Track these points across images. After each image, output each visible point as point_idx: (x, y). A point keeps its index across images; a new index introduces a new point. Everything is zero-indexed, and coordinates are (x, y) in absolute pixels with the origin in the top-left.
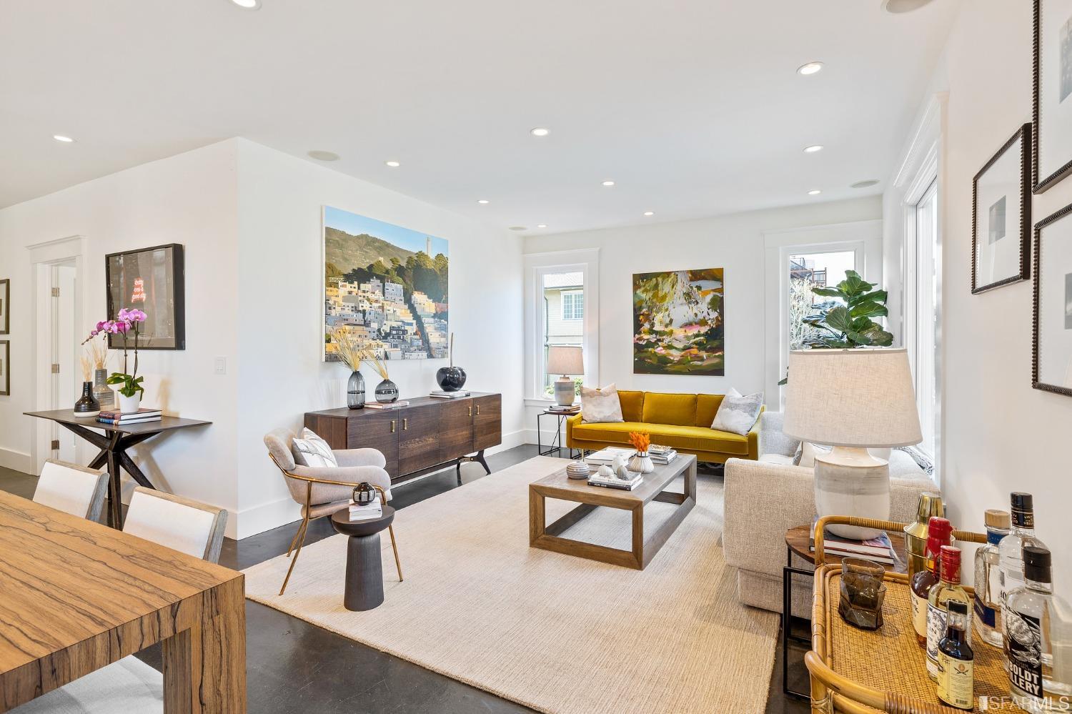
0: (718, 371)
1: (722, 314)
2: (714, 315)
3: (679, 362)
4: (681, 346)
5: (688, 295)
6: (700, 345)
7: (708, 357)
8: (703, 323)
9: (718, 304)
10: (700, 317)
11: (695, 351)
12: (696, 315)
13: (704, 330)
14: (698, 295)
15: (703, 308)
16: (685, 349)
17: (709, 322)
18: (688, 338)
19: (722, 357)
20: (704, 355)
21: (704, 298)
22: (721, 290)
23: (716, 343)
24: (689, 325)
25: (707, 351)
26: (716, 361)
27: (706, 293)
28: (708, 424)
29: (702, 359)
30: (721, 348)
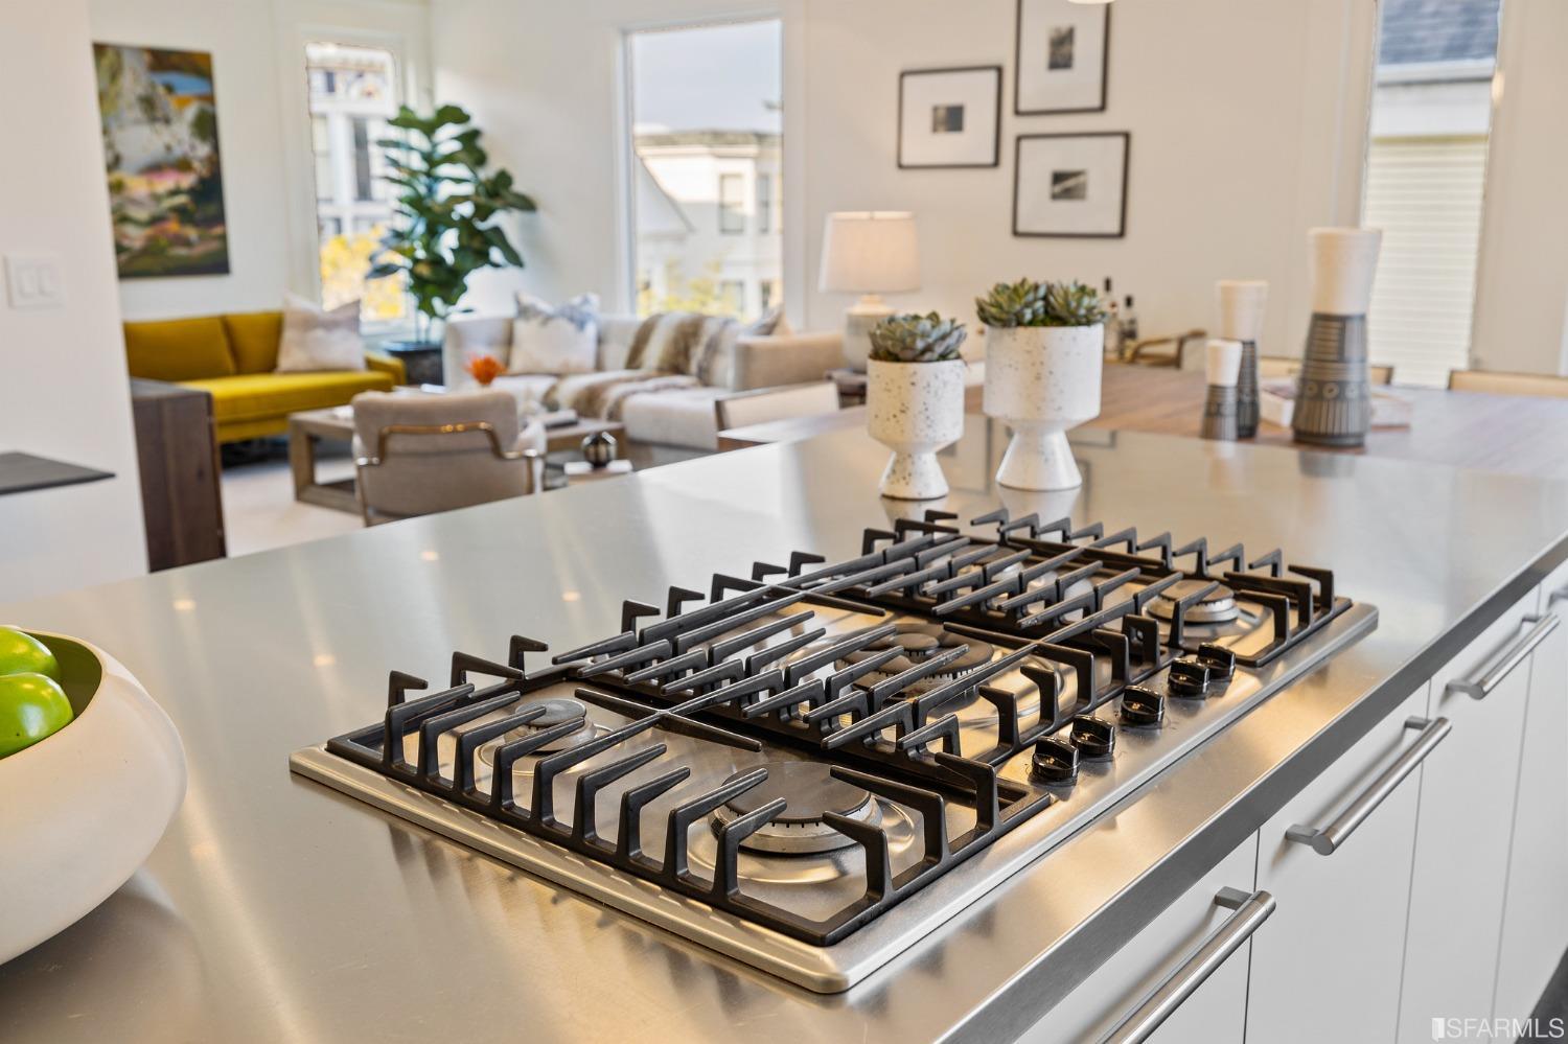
0: (217, 265)
1: (216, 148)
2: (203, 150)
3: (145, 251)
4: (142, 214)
5: (148, 103)
6: (182, 213)
7: (201, 238)
8: (183, 165)
9: (207, 126)
10: (178, 152)
11: (173, 226)
12: (168, 148)
13: (188, 181)
14: (169, 104)
15: (179, 136)
16: (155, 220)
17: (196, 165)
18: (156, 198)
19: (223, 238)
20: (192, 233)
21: (180, 113)
22: (210, 98)
23: (211, 209)
24: (154, 169)
25: (196, 224)
26: (214, 245)
27: (184, 103)
28: (269, 367)
29: (187, 243)
30: (220, 218)
